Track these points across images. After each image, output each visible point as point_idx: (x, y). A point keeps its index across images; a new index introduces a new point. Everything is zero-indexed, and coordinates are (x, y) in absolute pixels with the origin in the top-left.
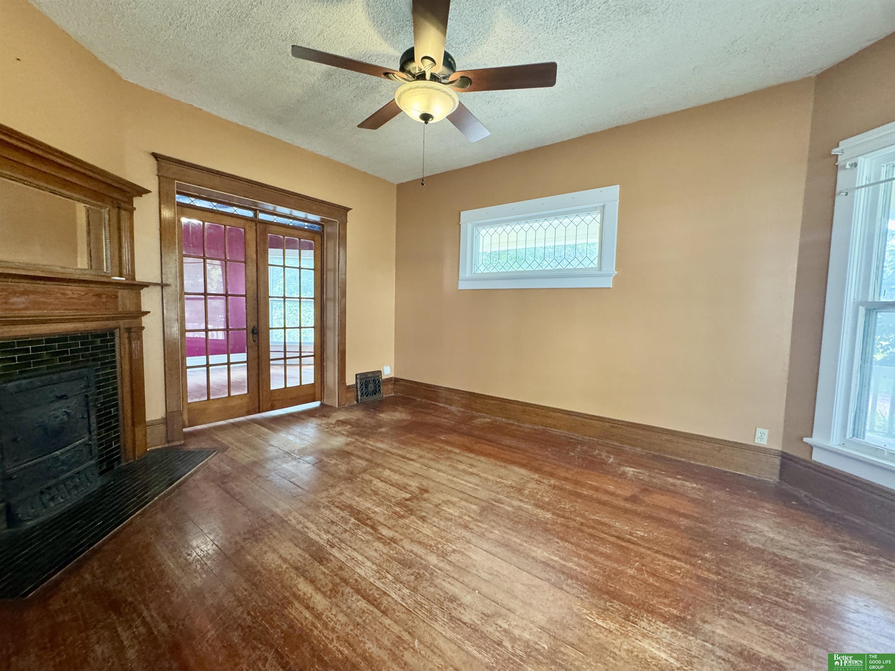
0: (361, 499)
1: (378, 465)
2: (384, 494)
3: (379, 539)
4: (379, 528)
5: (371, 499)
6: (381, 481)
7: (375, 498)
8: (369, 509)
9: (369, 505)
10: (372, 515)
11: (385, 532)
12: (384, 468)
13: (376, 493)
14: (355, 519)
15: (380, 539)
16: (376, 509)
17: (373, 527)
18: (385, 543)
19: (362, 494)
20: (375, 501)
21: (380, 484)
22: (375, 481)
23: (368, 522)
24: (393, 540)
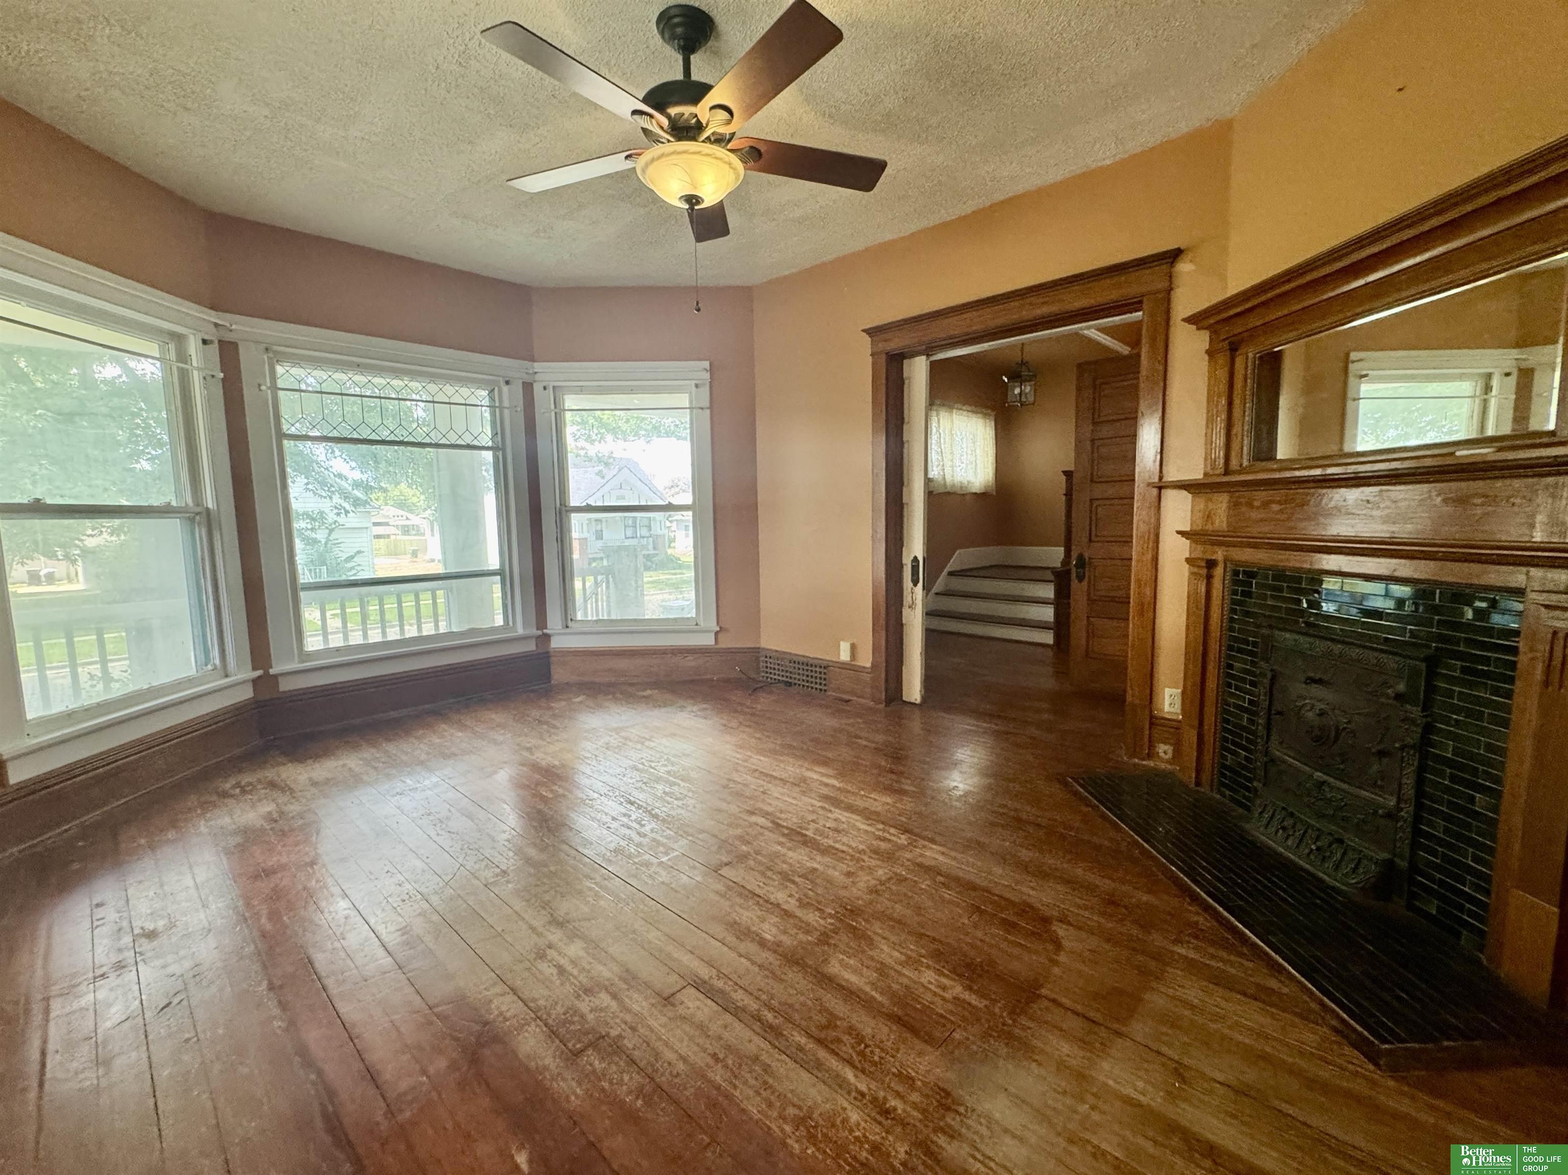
0: (808, 864)
1: (793, 959)
2: (769, 873)
3: (768, 813)
4: (770, 825)
5: (791, 865)
6: (778, 905)
7: (784, 866)
8: (790, 849)
9: (790, 854)
10: (782, 839)
11: (761, 821)
12: (775, 948)
13: (786, 878)
14: (806, 835)
15: (766, 814)
16: (779, 848)
17: (778, 825)
18: (761, 810)
19: (810, 875)
20: (784, 862)
21: (780, 896)
22: (791, 905)
23: (786, 831)
24: (751, 813)
